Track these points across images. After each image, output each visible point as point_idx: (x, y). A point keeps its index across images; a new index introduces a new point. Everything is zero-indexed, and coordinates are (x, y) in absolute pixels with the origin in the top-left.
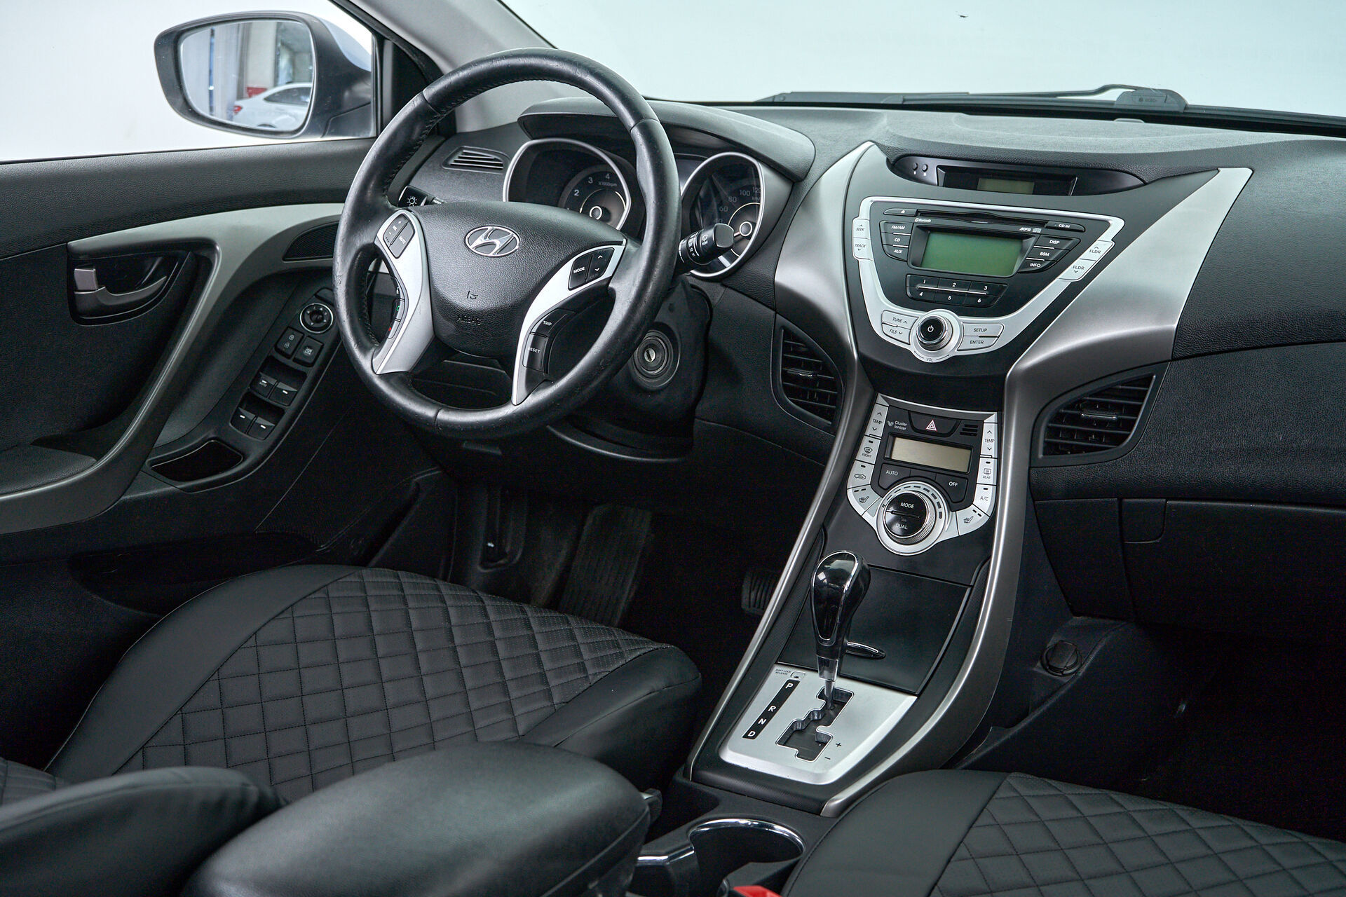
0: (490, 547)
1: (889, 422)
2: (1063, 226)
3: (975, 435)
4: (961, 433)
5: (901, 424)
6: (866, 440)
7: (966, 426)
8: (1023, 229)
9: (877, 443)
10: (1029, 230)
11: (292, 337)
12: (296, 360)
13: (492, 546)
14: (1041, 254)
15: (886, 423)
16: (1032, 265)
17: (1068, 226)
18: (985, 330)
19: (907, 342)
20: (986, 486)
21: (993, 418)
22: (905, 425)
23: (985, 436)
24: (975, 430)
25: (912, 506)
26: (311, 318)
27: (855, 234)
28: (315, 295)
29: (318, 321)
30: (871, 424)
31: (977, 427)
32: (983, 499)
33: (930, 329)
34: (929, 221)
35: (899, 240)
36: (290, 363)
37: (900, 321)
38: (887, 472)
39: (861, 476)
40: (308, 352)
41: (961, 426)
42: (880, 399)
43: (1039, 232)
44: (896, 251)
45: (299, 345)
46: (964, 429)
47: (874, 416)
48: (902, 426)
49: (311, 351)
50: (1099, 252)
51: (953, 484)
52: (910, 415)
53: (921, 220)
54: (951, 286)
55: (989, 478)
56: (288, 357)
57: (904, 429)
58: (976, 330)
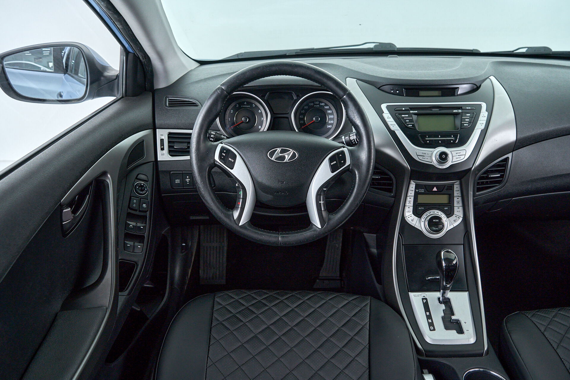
0: (184, 245)
1: (416, 190)
2: (468, 108)
3: (452, 189)
4: (446, 190)
5: (422, 190)
6: (408, 198)
7: (448, 187)
8: (454, 111)
9: (413, 198)
10: (457, 111)
11: (135, 201)
12: (140, 211)
13: (185, 245)
14: (466, 120)
15: (415, 191)
16: (465, 125)
17: (470, 108)
18: (460, 153)
19: (431, 162)
20: (458, 207)
21: (458, 182)
22: (424, 190)
23: (455, 189)
24: (451, 188)
25: (438, 221)
26: (139, 190)
27: (387, 120)
28: (136, 178)
29: (142, 190)
30: (410, 192)
31: (451, 186)
32: (458, 211)
33: (444, 157)
34: (416, 112)
35: (408, 121)
36: (137, 213)
37: (425, 154)
38: (419, 208)
39: (409, 212)
40: (144, 205)
41: (446, 187)
42: (412, 182)
43: (461, 111)
44: (409, 125)
45: (140, 204)
46: (447, 188)
47: (410, 188)
48: (422, 191)
49: (145, 205)
50: (485, 117)
51: (446, 208)
52: (425, 187)
53: (413, 112)
54: (438, 137)
55: (459, 204)
56: (136, 210)
57: (423, 192)
58: (457, 153)
